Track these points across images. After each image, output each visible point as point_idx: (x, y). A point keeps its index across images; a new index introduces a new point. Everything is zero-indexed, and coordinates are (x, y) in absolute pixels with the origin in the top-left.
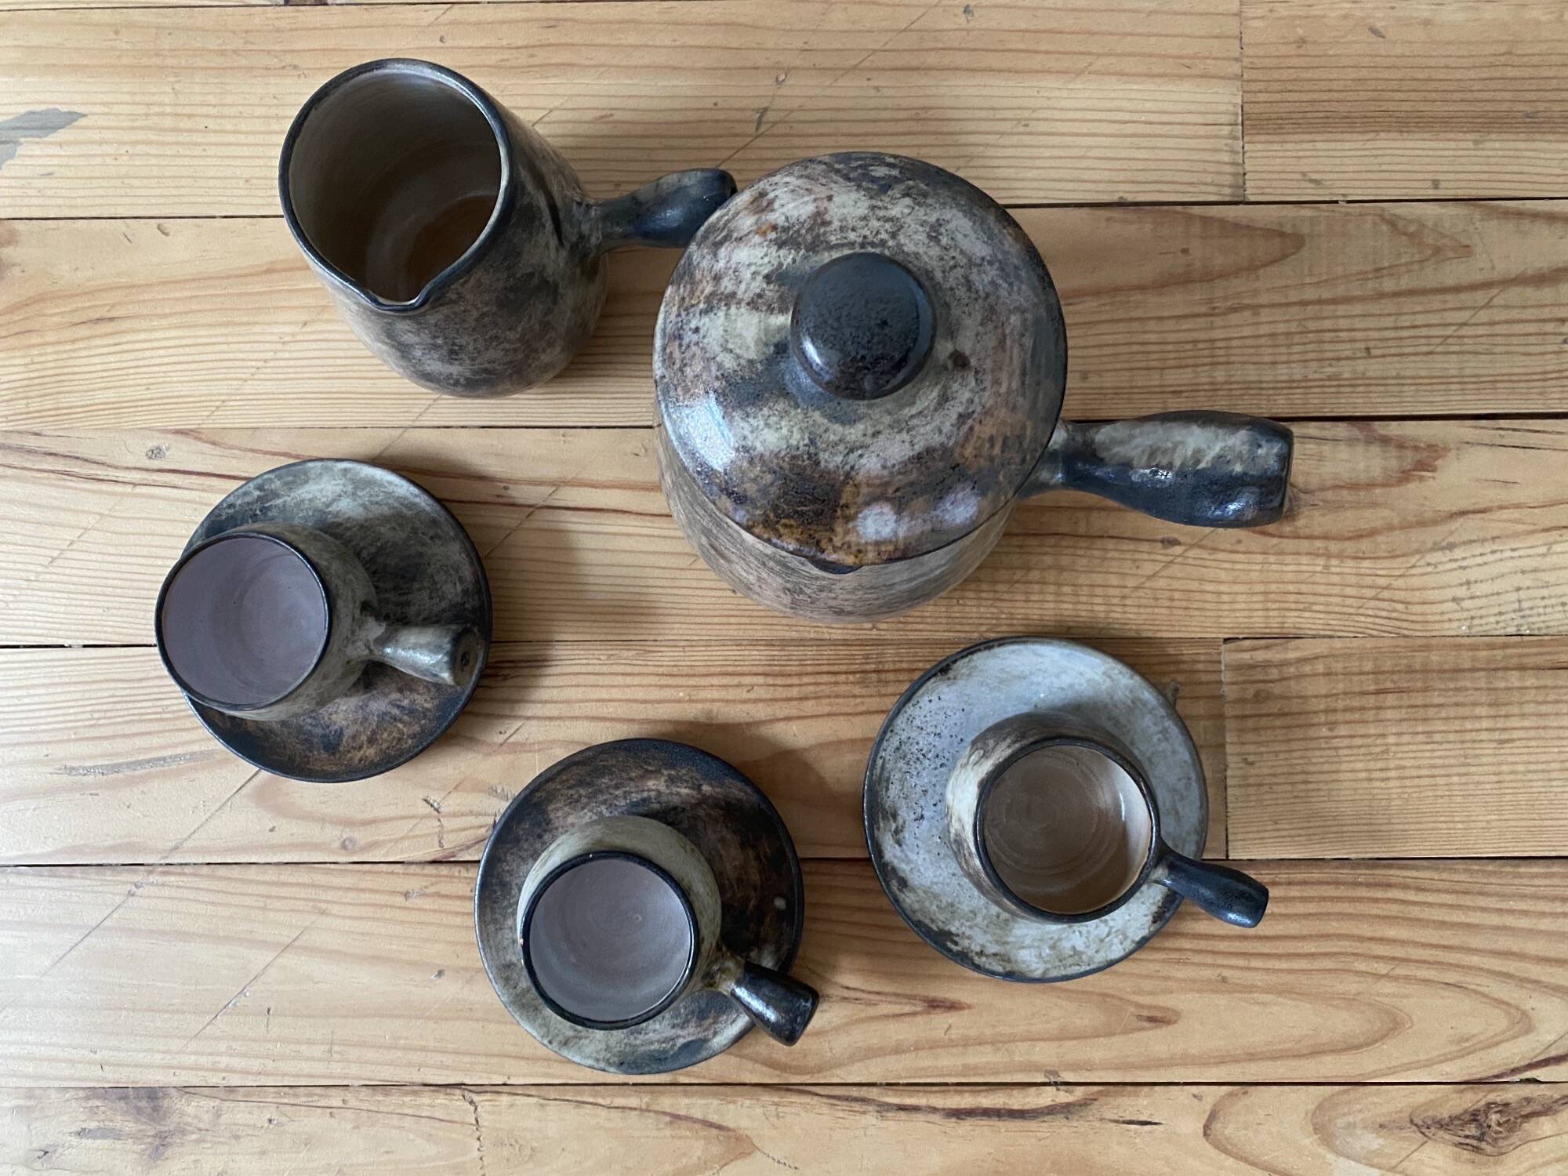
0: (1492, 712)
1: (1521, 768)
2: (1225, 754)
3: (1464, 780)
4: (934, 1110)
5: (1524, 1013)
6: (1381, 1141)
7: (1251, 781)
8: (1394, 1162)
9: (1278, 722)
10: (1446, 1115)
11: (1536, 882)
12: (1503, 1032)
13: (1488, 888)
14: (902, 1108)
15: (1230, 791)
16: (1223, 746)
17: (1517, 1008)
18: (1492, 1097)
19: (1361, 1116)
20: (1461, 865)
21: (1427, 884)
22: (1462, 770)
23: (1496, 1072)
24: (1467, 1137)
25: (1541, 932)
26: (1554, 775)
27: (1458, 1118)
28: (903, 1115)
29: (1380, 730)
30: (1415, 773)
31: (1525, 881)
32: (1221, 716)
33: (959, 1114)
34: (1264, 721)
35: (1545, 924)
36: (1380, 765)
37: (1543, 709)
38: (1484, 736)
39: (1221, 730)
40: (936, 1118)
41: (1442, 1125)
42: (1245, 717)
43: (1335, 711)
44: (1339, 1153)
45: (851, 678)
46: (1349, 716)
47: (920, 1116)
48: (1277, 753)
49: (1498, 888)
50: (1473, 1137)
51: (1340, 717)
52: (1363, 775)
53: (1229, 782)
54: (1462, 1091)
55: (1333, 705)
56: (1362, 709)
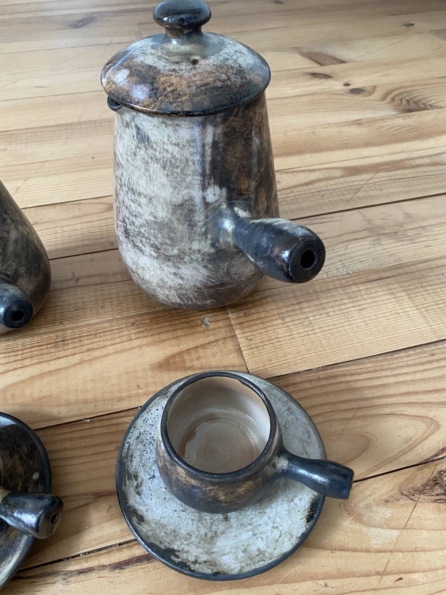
0: (351, 300)
1: (373, 317)
2: (237, 339)
3: (351, 327)
4: (103, 567)
5: (431, 419)
6: (390, 511)
7: (253, 346)
8: (404, 523)
9: (258, 322)
10: (419, 485)
11: (405, 359)
12: (426, 431)
13: (383, 367)
14: (81, 572)
15: (243, 353)
16: (235, 336)
17: (427, 417)
18: (439, 468)
19: (371, 498)
20: (366, 361)
21: (354, 372)
22: (348, 323)
23: (434, 453)
24: (438, 495)
25: (419, 380)
26: (390, 317)
27: (426, 485)
28: (82, 576)
29: (305, 316)
30: (328, 328)
31: (400, 360)
32: (231, 325)
33: (120, 566)
34: (251, 323)
35: (418, 376)
36: (310, 329)
37: (372, 296)
38: (352, 309)
39: (233, 331)
40: (106, 573)
41: (421, 491)
42: (242, 323)
43: (282, 313)
44: (369, 525)
45: (49, 346)
46: (289, 314)
47: (93, 575)
48: (261, 333)
49: (389, 366)
50: (441, 494)
51: (285, 315)
52: (304, 334)
53: (242, 349)
54: (421, 469)
55: (280, 311)
56: (294, 310)
